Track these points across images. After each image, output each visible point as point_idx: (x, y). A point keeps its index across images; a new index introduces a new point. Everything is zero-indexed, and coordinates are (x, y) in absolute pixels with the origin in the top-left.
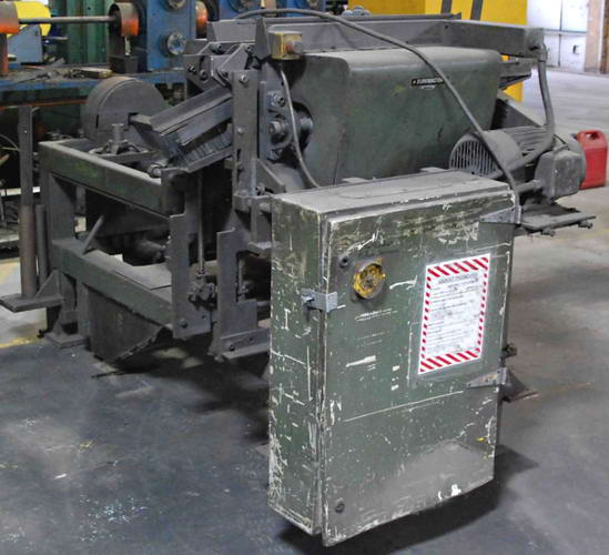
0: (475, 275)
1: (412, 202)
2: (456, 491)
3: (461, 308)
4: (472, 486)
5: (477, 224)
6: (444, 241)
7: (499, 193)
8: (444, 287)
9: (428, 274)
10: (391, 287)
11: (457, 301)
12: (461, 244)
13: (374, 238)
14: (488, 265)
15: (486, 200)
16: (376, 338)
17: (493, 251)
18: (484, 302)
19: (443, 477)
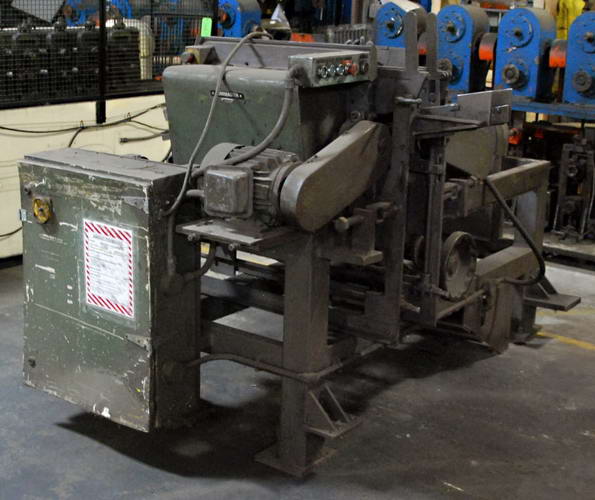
0: (121, 244)
1: (77, 167)
2: (106, 413)
3: (112, 266)
4: (122, 421)
5: (120, 202)
6: (95, 205)
7: (133, 182)
8: (98, 242)
9: (85, 227)
10: (61, 224)
11: (108, 259)
12: (107, 212)
13: (43, 182)
14: (131, 240)
15: (123, 184)
16: (54, 257)
17: (135, 230)
18: (131, 271)
19: (102, 397)
